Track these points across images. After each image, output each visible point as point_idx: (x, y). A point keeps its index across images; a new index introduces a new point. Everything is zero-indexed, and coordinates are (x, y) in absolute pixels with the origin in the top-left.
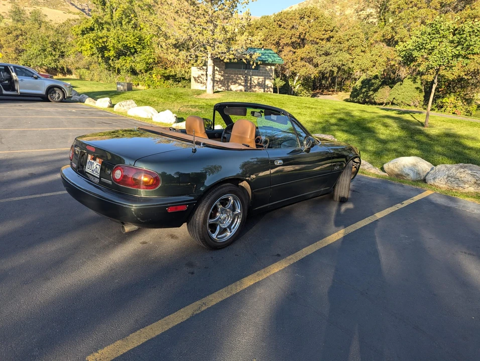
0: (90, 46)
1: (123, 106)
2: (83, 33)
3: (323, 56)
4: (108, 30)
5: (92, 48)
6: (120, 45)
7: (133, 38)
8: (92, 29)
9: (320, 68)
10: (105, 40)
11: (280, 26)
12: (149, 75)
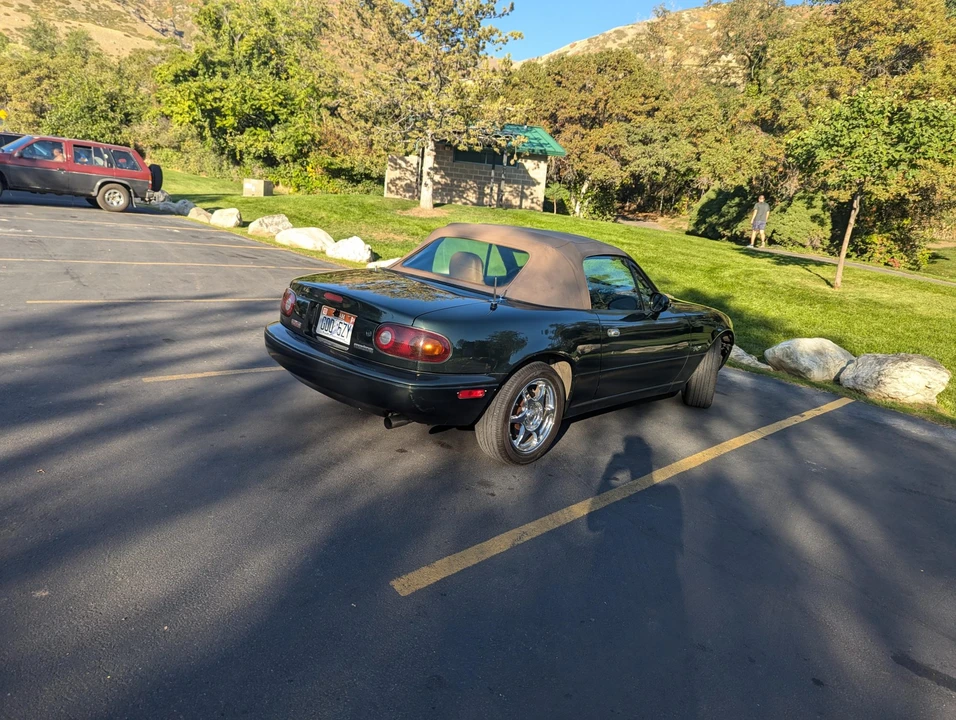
0: (189, 107)
1: (267, 226)
2: (177, 80)
3: (640, 144)
4: (225, 76)
5: (193, 110)
6: (246, 106)
7: (272, 94)
8: (194, 74)
9: (632, 167)
10: (218, 95)
11: (559, 83)
12: (300, 167)
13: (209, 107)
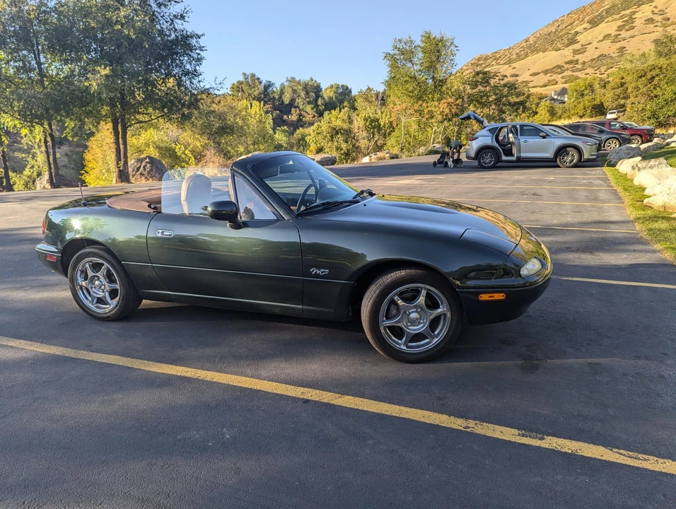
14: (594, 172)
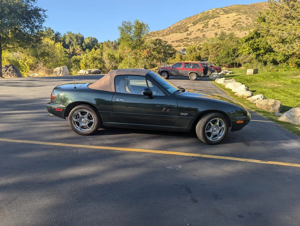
2: (246, 41)
5: (250, 50)
6: (268, 45)
10: (259, 43)
12: (286, 64)
13: (255, 48)
14: (209, 83)
